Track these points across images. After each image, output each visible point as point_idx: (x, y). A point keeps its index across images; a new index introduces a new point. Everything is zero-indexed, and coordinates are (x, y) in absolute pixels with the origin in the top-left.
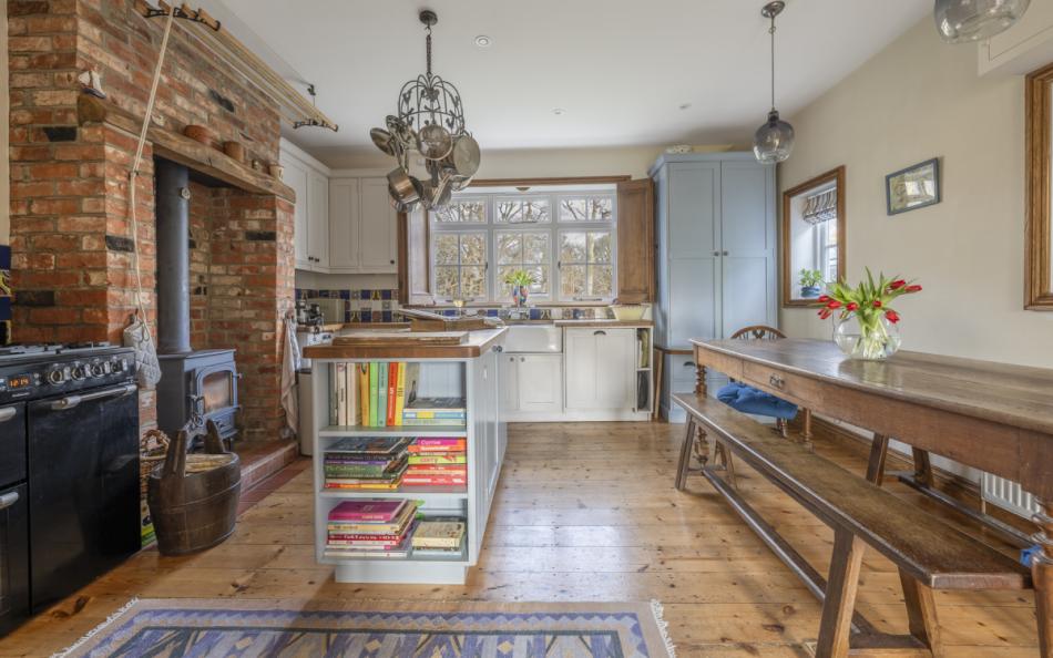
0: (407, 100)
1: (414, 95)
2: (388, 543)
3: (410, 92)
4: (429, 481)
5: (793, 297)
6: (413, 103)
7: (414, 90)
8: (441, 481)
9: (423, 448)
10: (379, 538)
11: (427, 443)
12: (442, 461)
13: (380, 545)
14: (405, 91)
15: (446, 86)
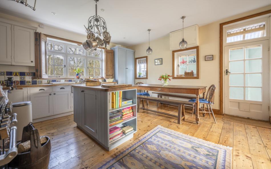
0: (90, 23)
1: (92, 21)
2: (121, 135)
3: (91, 20)
4: (127, 117)
5: (137, 77)
6: (92, 24)
7: (92, 20)
8: (129, 116)
9: (125, 111)
10: (118, 135)
11: (125, 109)
12: (129, 112)
13: (119, 136)
14: (90, 20)
15: (101, 18)
